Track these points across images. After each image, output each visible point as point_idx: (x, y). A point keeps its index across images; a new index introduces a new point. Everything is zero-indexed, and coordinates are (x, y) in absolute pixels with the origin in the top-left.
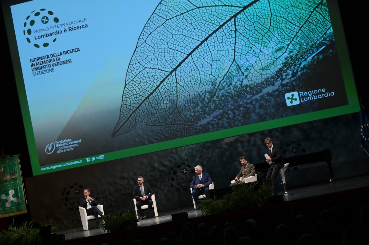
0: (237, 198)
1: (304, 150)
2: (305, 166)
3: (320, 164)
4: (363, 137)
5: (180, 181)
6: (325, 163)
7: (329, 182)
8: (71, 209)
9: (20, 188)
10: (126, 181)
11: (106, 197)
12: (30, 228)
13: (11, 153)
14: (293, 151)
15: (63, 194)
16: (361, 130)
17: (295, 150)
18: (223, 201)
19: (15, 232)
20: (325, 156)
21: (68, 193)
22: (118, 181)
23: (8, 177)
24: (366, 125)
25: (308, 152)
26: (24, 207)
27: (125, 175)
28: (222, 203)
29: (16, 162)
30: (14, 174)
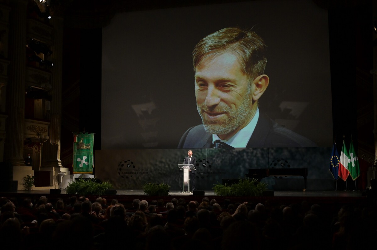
0: (241, 188)
1: (289, 166)
2: (288, 177)
3: (299, 177)
4: (332, 164)
5: (200, 171)
6: (302, 177)
7: (303, 190)
8: (123, 177)
9: (91, 156)
10: (163, 165)
11: (148, 173)
12: (94, 182)
13: (90, 131)
14: (281, 165)
15: (119, 165)
16: (331, 159)
17: (283, 165)
18: (231, 188)
19: (83, 183)
20: (303, 172)
21: (123, 165)
22: (158, 163)
23: (84, 147)
24: (336, 156)
25: (291, 167)
26: (91, 169)
27: (164, 160)
28: (230, 189)
29: (92, 137)
30: (89, 145)
